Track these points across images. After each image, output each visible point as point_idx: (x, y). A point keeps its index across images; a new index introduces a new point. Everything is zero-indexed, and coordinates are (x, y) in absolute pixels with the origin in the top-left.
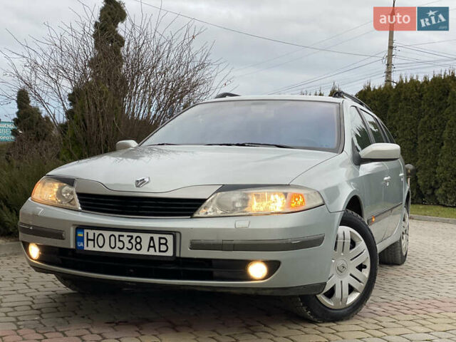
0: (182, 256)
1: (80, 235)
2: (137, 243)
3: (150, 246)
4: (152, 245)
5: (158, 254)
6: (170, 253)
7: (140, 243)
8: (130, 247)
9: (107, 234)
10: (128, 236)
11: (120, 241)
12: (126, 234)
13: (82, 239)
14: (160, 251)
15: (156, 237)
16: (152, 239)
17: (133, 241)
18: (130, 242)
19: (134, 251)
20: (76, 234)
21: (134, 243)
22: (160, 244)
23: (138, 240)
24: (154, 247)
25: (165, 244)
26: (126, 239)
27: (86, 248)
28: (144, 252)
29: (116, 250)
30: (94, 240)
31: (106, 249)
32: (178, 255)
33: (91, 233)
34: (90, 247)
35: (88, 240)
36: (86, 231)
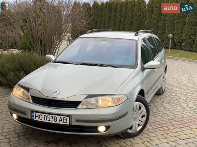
0: (72, 124)
1: (32, 114)
2: (55, 119)
3: (60, 121)
4: (61, 120)
5: (63, 123)
6: (68, 123)
7: (56, 119)
8: (52, 120)
9: (43, 115)
10: (51, 116)
11: (48, 118)
12: (50, 115)
13: (33, 116)
14: (64, 122)
15: (62, 117)
16: (61, 118)
17: (53, 118)
18: (52, 118)
19: (54, 122)
20: (31, 114)
21: (54, 119)
22: (64, 120)
23: (55, 118)
24: (62, 121)
25: (66, 120)
26: (50, 118)
27: (35, 119)
28: (58, 122)
29: (47, 121)
30: (38, 117)
31: (43, 120)
32: (71, 124)
33: (37, 114)
34: (37, 119)
35: (36, 116)
36: (35, 113)
